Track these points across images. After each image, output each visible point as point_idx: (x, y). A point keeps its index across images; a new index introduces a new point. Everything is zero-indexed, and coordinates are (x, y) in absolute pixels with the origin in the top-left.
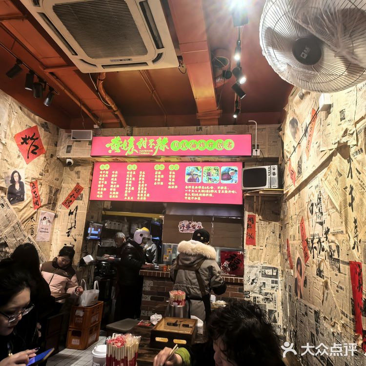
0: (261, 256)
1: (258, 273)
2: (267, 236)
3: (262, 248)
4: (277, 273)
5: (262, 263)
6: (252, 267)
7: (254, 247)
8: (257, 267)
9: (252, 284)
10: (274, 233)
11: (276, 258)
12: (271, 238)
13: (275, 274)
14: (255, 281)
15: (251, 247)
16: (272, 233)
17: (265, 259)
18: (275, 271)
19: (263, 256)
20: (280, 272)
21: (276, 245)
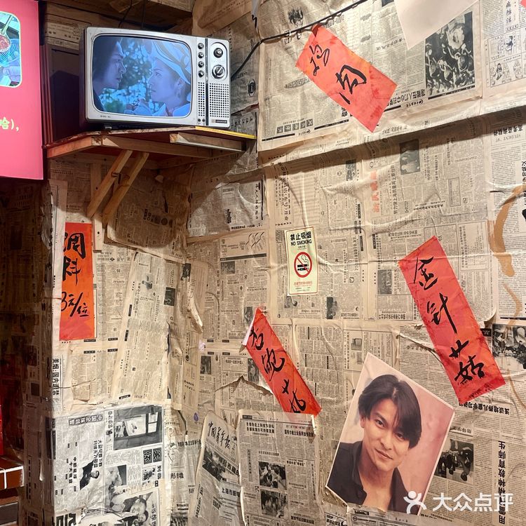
0: (112, 374)
1: (103, 437)
2: (129, 300)
3: (114, 345)
4: (159, 422)
5: (115, 399)
6: (84, 420)
7: (89, 346)
8: (99, 418)
9: (84, 483)
10: (150, 286)
11: (157, 374)
12: (142, 308)
13: (152, 428)
14: (94, 470)
15: (79, 346)
16: (144, 287)
17: (123, 385)
18: (153, 418)
19: (119, 374)
20: (167, 418)
21: (156, 328)
